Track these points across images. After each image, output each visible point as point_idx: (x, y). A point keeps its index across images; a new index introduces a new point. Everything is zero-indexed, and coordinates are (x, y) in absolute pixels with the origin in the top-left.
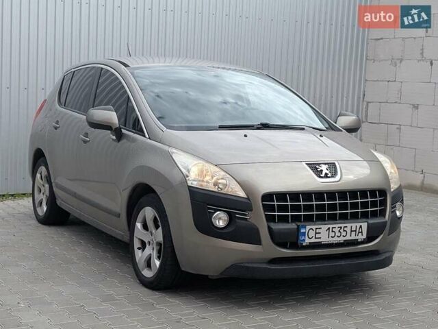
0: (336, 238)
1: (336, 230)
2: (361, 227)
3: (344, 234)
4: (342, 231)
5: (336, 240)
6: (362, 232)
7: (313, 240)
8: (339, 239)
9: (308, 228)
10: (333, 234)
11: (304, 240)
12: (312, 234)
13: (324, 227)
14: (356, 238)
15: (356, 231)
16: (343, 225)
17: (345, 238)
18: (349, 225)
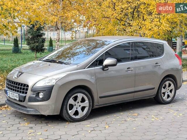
7: (9, 96)
8: (13, 97)
12: (9, 93)
14: (16, 99)
15: (16, 96)
16: (14, 93)
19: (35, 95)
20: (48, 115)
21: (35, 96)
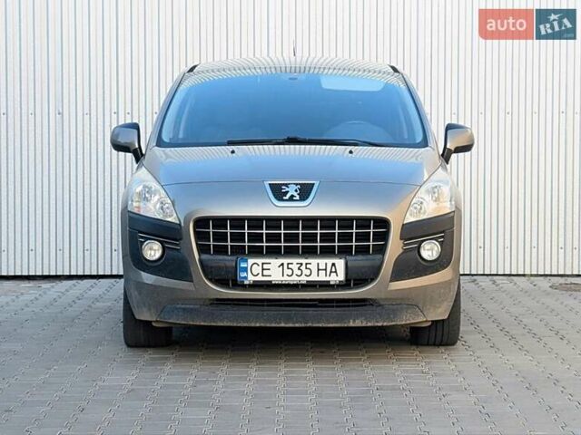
0: (294, 278)
1: (295, 267)
2: (333, 264)
3: (308, 272)
4: (303, 268)
6: (336, 272)
7: (260, 278)
9: (251, 261)
10: (290, 272)
13: (275, 262)
14: (327, 279)
15: (326, 270)
17: (309, 279)
18: (314, 261)
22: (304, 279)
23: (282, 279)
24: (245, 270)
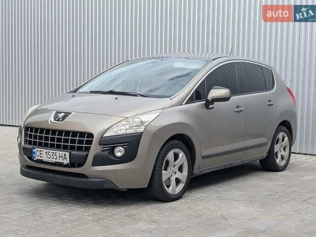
0: (51, 159)
1: (51, 154)
2: (65, 155)
3: (55, 157)
4: (54, 155)
5: (51, 160)
6: (66, 158)
7: (39, 158)
8: (52, 160)
9: (36, 149)
10: (49, 156)
11: (35, 157)
12: (38, 153)
13: (44, 151)
14: (62, 161)
15: (62, 157)
16: (54, 152)
17: (56, 160)
18: (58, 152)
19: (107, 152)
20: (128, 189)
21: (107, 154)
22: (54, 161)
23: (46, 159)
24: (34, 153)
